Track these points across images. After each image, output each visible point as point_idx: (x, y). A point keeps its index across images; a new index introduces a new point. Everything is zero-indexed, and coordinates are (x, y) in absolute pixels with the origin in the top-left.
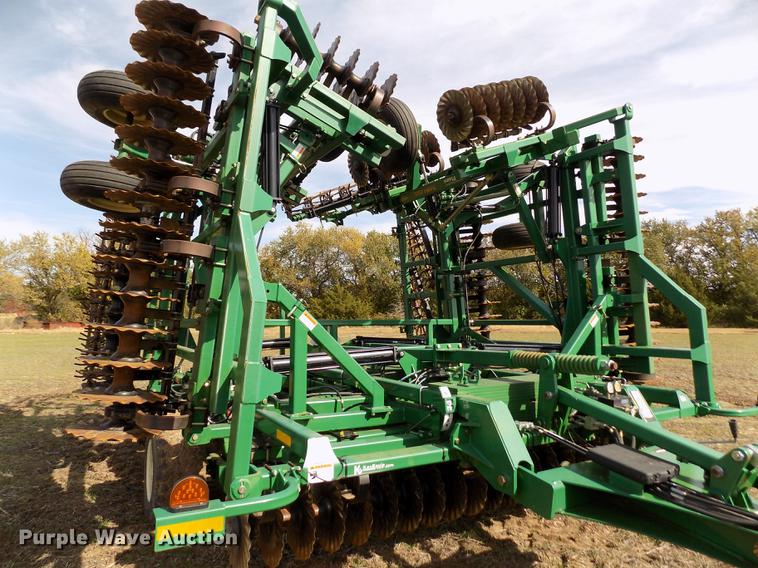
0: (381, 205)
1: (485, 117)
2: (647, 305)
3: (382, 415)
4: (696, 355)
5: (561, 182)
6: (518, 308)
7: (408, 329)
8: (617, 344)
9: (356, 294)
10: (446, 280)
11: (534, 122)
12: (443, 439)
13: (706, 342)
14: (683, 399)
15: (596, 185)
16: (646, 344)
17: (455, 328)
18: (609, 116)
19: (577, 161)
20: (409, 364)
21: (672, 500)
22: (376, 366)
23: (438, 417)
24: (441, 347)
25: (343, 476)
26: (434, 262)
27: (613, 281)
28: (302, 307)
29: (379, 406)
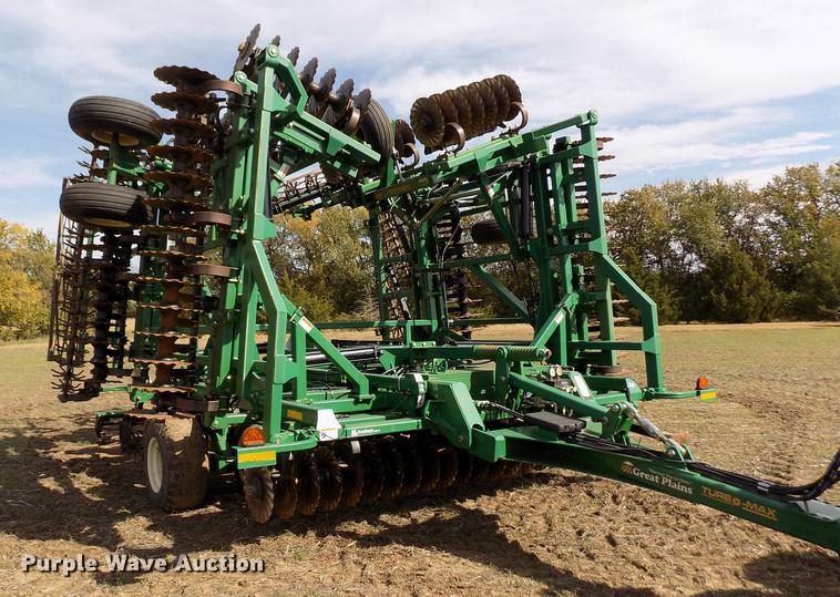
0: (354, 201)
1: (455, 125)
2: (610, 302)
3: (366, 401)
4: (647, 346)
5: (533, 181)
7: (384, 331)
8: (586, 339)
9: (309, 289)
10: (424, 278)
11: (508, 120)
12: (418, 413)
13: (655, 334)
14: (631, 385)
15: (566, 186)
16: (608, 339)
17: (434, 328)
18: (576, 121)
19: (548, 162)
20: (388, 360)
21: (576, 442)
22: (361, 362)
23: (413, 399)
24: (416, 345)
25: (344, 437)
26: (411, 259)
27: (582, 280)
28: (301, 313)
29: (364, 394)
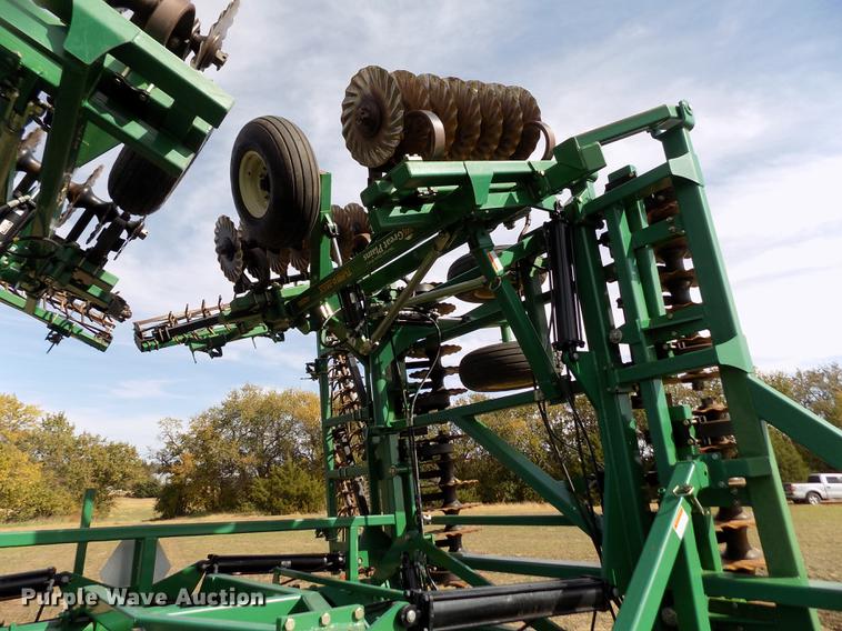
1: (428, 114)
5: (576, 257)
6: (505, 484)
8: (719, 570)
9: (311, 472)
15: (639, 252)
17: (401, 530)
18: (650, 122)
26: (366, 415)
